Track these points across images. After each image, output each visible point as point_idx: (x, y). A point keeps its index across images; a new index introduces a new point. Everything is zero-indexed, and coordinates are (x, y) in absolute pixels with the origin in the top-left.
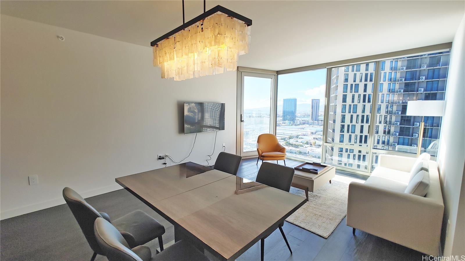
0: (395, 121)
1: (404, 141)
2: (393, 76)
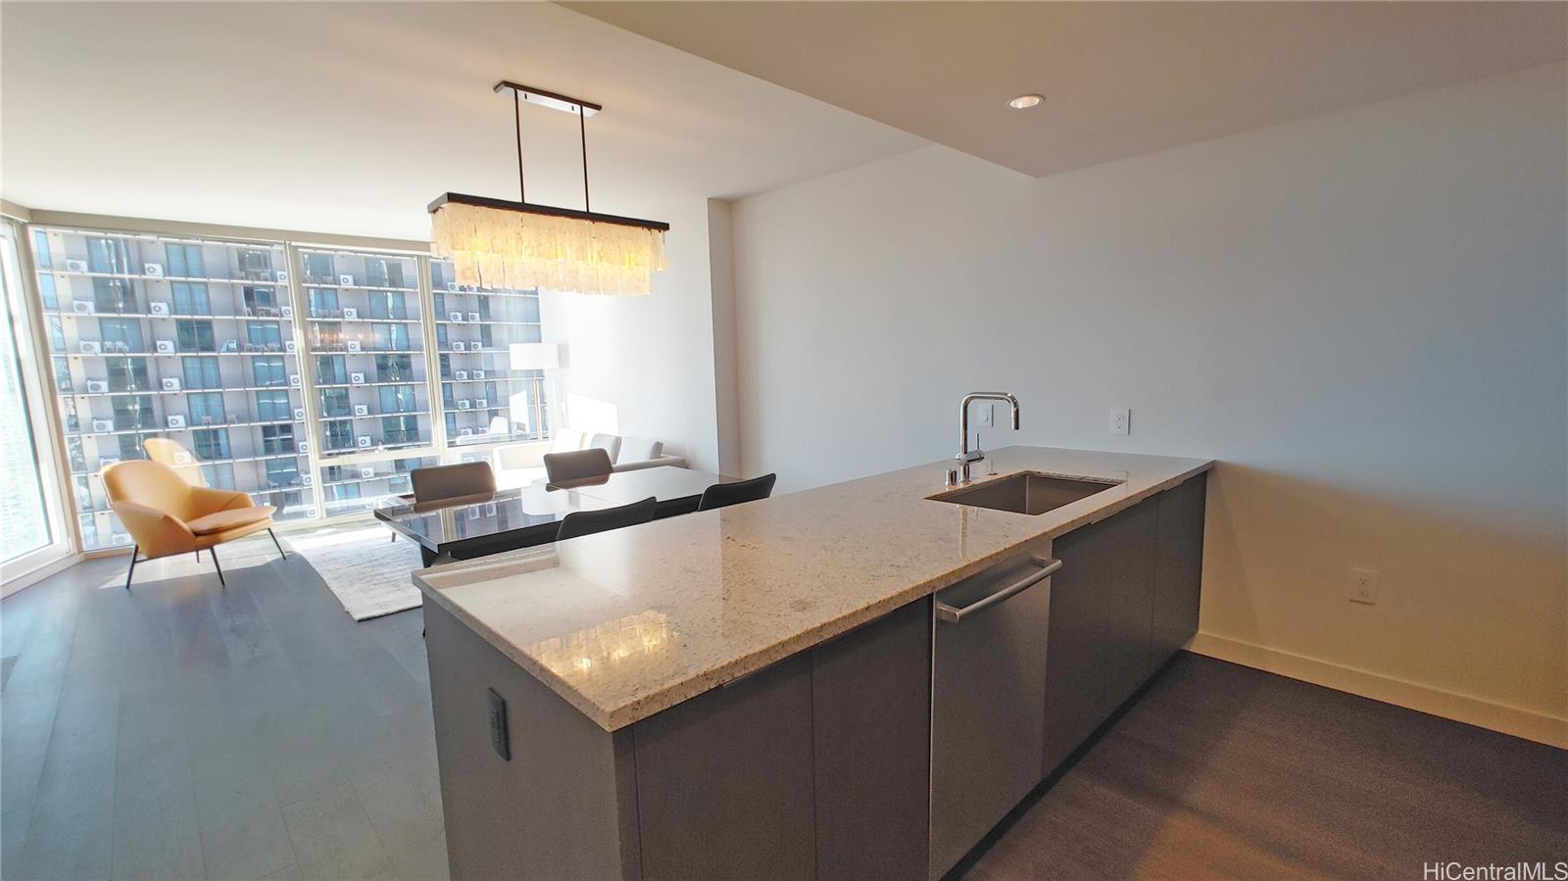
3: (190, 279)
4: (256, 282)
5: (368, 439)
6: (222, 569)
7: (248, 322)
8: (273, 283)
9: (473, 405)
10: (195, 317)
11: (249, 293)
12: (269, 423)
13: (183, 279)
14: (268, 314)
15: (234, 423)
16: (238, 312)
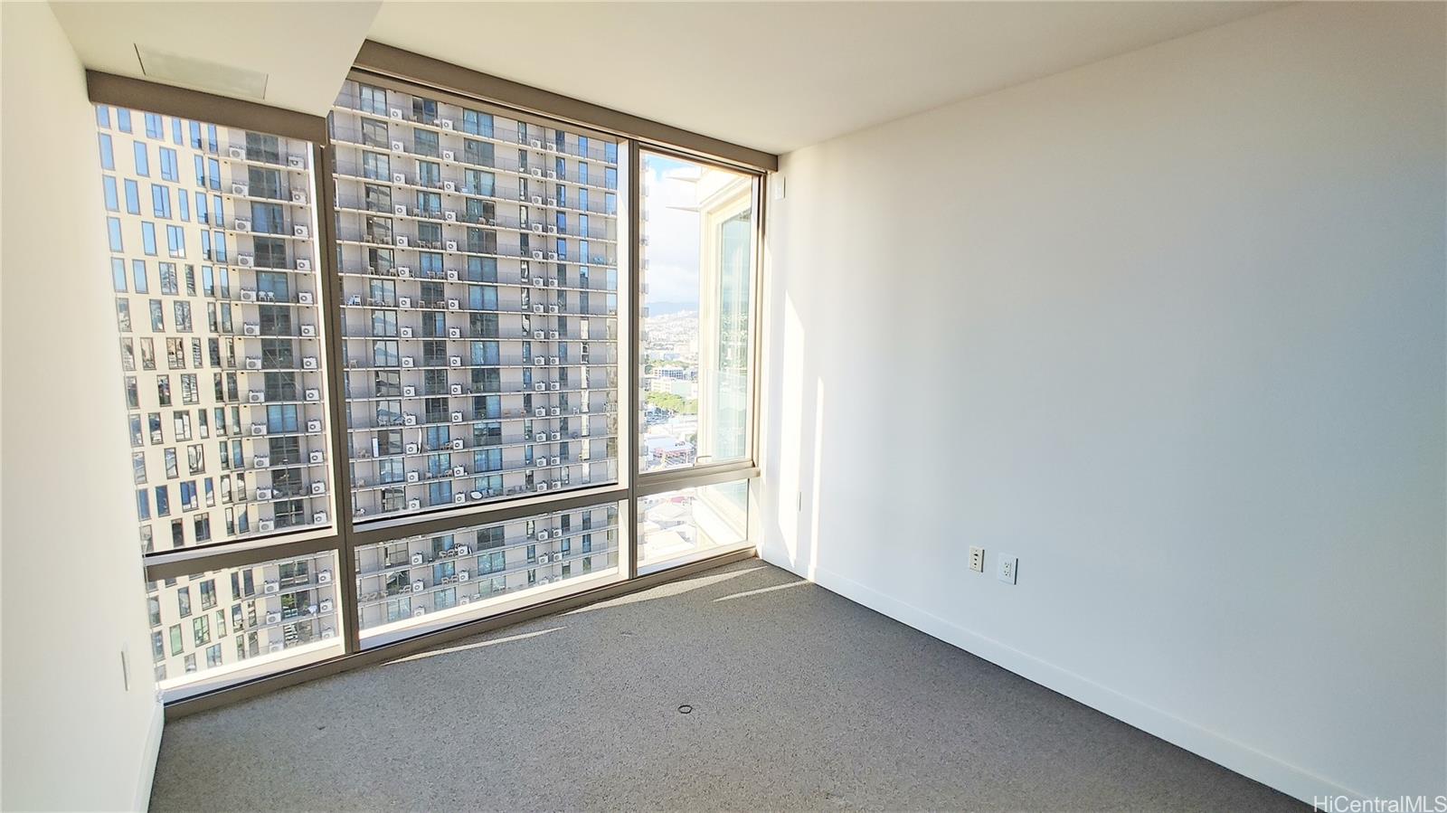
0: (244, 355)
1: (282, 415)
2: (211, 210)
4: (380, 246)
7: (371, 279)
11: (373, 255)
14: (387, 273)
16: (363, 271)
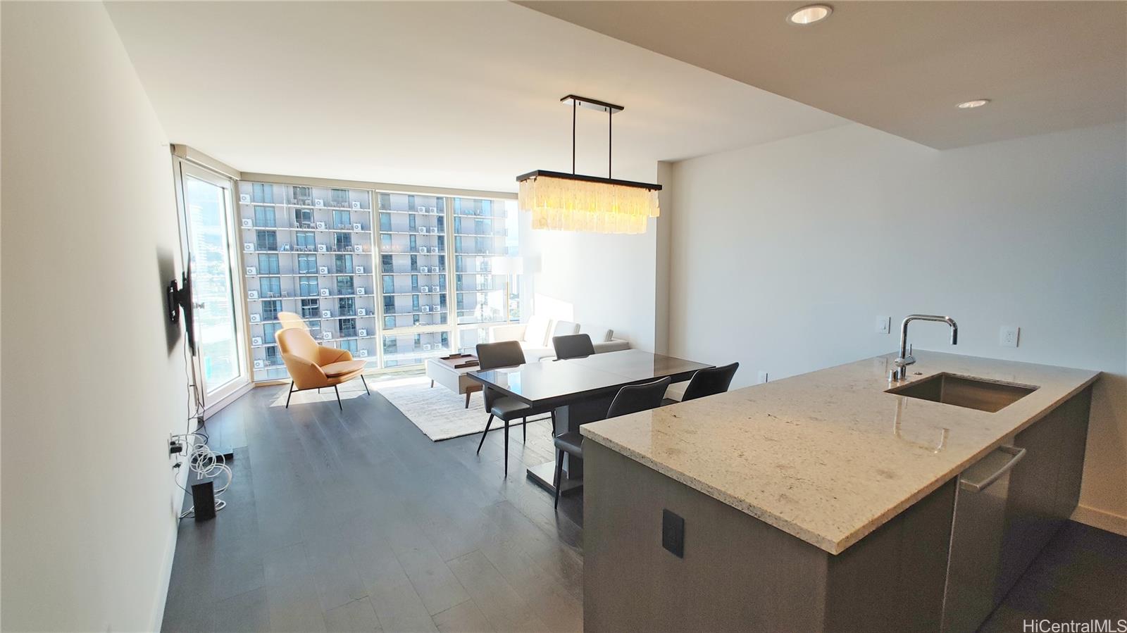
3: (265, 204)
4: (303, 206)
5: (364, 311)
6: (341, 399)
7: (297, 232)
8: (312, 207)
9: (430, 290)
10: (267, 228)
11: (298, 213)
12: (305, 298)
13: (261, 204)
14: (309, 226)
15: (285, 297)
16: (291, 225)
